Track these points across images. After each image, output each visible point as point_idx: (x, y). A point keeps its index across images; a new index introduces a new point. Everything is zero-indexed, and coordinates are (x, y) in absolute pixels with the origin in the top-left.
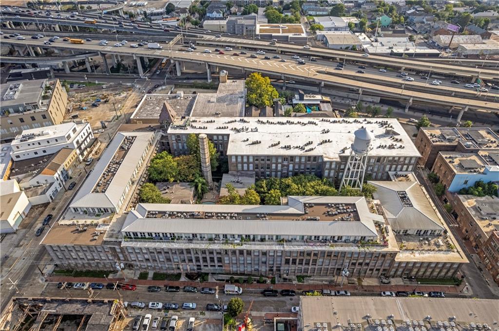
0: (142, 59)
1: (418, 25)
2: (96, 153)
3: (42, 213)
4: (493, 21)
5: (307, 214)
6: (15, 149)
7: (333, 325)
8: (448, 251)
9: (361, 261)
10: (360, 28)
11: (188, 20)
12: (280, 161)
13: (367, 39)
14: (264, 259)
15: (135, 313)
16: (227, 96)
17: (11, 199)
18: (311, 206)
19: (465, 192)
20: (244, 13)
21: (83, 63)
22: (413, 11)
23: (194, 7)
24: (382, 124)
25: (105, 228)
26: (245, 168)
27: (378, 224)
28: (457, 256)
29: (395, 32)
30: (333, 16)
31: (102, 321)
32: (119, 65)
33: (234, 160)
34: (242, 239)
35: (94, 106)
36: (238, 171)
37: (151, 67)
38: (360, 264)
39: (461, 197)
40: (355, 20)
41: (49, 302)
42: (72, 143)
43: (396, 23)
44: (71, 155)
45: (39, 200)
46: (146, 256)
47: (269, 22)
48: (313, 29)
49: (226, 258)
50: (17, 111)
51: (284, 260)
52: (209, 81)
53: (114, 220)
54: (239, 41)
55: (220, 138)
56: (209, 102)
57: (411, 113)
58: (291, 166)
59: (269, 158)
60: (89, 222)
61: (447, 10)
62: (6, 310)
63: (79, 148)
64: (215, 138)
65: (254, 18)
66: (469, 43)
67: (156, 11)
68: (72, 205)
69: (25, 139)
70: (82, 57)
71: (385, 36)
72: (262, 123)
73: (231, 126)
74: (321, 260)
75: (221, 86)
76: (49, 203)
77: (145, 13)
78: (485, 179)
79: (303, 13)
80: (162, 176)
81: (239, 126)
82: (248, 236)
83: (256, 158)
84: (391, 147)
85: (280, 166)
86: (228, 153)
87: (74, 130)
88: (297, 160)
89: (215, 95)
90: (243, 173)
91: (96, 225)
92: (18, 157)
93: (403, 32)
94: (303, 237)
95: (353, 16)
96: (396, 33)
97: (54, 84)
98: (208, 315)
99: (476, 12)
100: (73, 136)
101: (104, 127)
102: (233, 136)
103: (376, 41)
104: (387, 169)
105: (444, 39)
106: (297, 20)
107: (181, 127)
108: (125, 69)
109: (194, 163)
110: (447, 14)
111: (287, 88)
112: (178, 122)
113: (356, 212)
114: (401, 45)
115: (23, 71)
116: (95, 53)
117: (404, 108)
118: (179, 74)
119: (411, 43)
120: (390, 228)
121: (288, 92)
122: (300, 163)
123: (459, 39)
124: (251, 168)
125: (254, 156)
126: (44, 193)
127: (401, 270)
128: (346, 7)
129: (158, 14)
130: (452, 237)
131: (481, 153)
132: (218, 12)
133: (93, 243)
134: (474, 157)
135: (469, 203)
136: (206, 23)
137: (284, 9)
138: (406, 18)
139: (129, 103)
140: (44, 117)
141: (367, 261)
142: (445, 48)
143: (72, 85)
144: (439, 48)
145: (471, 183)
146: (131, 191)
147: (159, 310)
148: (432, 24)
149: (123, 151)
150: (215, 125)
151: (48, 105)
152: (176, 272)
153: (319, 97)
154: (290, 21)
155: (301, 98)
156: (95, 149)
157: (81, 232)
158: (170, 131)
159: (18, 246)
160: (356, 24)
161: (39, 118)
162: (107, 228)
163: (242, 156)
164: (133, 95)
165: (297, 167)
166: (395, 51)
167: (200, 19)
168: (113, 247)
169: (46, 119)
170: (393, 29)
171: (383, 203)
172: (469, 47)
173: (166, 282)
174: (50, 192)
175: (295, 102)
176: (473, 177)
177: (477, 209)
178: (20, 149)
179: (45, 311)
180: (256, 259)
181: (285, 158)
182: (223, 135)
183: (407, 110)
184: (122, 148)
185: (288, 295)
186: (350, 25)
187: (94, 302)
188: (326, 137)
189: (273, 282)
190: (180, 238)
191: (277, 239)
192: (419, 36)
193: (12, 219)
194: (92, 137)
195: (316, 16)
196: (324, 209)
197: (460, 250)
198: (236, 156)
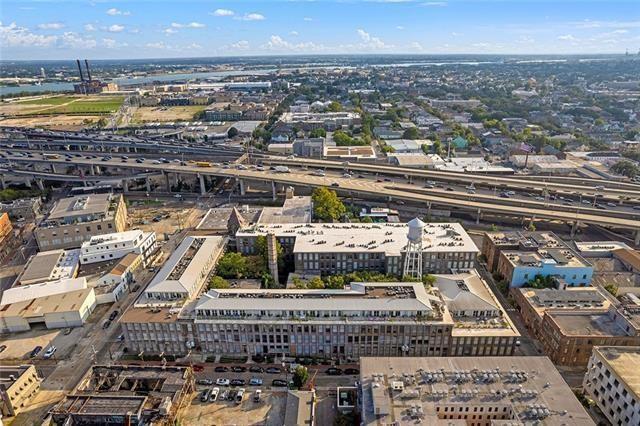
0: (205, 177)
1: (494, 147)
2: (159, 261)
3: (107, 310)
4: (569, 143)
5: (368, 293)
6: (84, 252)
7: (389, 376)
8: (503, 328)
9: (420, 338)
10: (434, 150)
11: (251, 143)
12: (344, 258)
13: (440, 160)
14: (328, 338)
15: (203, 388)
16: (293, 210)
17: (82, 295)
18: (371, 289)
19: (527, 286)
20: (312, 136)
21: (142, 182)
22: (489, 133)
23: (258, 131)
24: (444, 228)
25: (178, 309)
26: (311, 267)
27: (433, 303)
28: (511, 331)
29: (469, 153)
30: (407, 139)
31: (177, 382)
32: (180, 184)
33: (300, 258)
34: (307, 315)
35: (155, 221)
36: (304, 270)
37: (213, 186)
38: (420, 342)
39: (522, 290)
40: (428, 143)
41: (125, 369)
42: (139, 248)
43: (472, 145)
44: (137, 260)
45: (105, 298)
46: (216, 336)
47: (338, 145)
48: (384, 151)
49: (292, 337)
50: (85, 221)
51: (347, 338)
52: (275, 199)
53: (187, 303)
54: (306, 160)
55: (287, 240)
56: (275, 214)
57: (482, 225)
58: (355, 263)
59: (333, 255)
60: (163, 305)
61: (525, 132)
62: (86, 376)
63: (144, 254)
64: (282, 240)
65: (322, 141)
66: (543, 162)
67: (217, 135)
68: (147, 291)
69: (94, 243)
70: (143, 176)
71: (460, 156)
72: (328, 227)
73: (297, 230)
74: (382, 337)
75: (287, 201)
76: (114, 302)
77: (206, 137)
78: (544, 272)
79: (374, 137)
80: (231, 272)
81: (305, 230)
82: (313, 312)
83: (322, 255)
84: (451, 245)
85: (344, 264)
86: (294, 251)
87: (141, 237)
88: (361, 258)
89: (281, 208)
90: (309, 271)
91: (170, 307)
92: (85, 260)
93: (479, 153)
94: (364, 311)
95: (427, 138)
96: (471, 153)
97: (119, 198)
98: (273, 389)
99: (553, 135)
100: (139, 242)
101: (167, 239)
102: (299, 237)
103: (450, 161)
104: (449, 266)
105: (520, 159)
106: (368, 143)
107: (248, 231)
108: (187, 187)
109: (261, 262)
110: (525, 137)
111: (355, 205)
112: (245, 226)
113: (413, 292)
114: (476, 164)
115: (85, 189)
116: (158, 172)
117: (475, 220)
118: (243, 193)
119: (486, 163)
120: (445, 307)
121: (356, 208)
122: (364, 261)
123: (533, 159)
124: (317, 267)
125: (319, 254)
126: (111, 291)
127: (461, 349)
128: (421, 131)
129: (219, 138)
130: (507, 317)
131: (540, 251)
132: (284, 136)
133: (168, 321)
134: (534, 255)
135: (528, 294)
136: (271, 146)
137: (354, 133)
138: (482, 141)
139: (191, 219)
140: (110, 226)
141: (426, 338)
142: (522, 168)
143: (131, 202)
144: (515, 167)
145: (531, 276)
146: (202, 283)
147: (226, 386)
148: (509, 146)
149: (194, 250)
150: (282, 230)
151: (114, 216)
152: (243, 355)
153: (387, 210)
154: (360, 144)
155: (369, 212)
156: (159, 258)
157: (156, 312)
158: (238, 234)
159: (85, 336)
160: (430, 147)
161: (105, 227)
162: (180, 310)
163: (308, 254)
164: (196, 212)
165: (361, 265)
166: (468, 169)
167: (264, 143)
168: (186, 325)
169: (111, 227)
170: (470, 151)
171: (441, 290)
172: (544, 166)
173: (233, 364)
174: (116, 291)
175: (362, 215)
176: (532, 272)
177: (536, 299)
178: (89, 252)
179: (124, 376)
180: (321, 337)
181: (349, 255)
182: (289, 238)
183: (478, 222)
184: (192, 247)
185: (352, 373)
186: (423, 147)
187: (167, 370)
188: (388, 238)
189: (337, 363)
190: (249, 315)
191: (340, 315)
192: (496, 157)
193: (83, 312)
194: (155, 246)
195: (389, 139)
196: (384, 291)
197: (514, 327)
198: (303, 254)
